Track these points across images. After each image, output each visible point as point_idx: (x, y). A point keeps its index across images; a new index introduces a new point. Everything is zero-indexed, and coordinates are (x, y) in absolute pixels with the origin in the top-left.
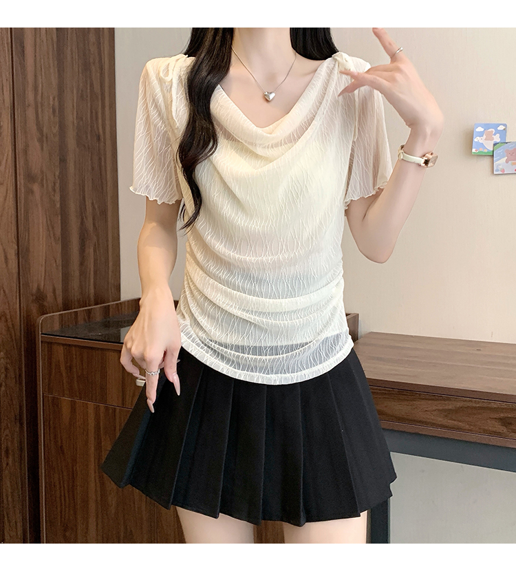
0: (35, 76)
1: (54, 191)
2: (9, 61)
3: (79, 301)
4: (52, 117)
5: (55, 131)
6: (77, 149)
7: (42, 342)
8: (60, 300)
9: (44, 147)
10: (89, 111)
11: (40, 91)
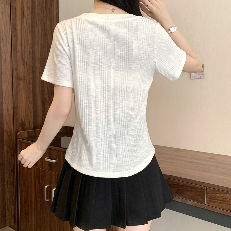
0: (21, 40)
1: (30, 83)
2: (10, 35)
4: (29, 55)
5: (30, 61)
7: (19, 141)
8: (32, 126)
10: (46, 52)
11: (23, 45)
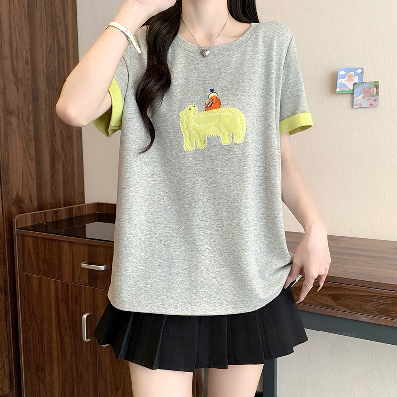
0: (10, 37)
1: (29, 122)
3: (51, 204)
4: (25, 66)
6: (47, 91)
7: (17, 234)
8: (35, 204)
9: (20, 89)
10: (56, 61)
11: (15, 47)
